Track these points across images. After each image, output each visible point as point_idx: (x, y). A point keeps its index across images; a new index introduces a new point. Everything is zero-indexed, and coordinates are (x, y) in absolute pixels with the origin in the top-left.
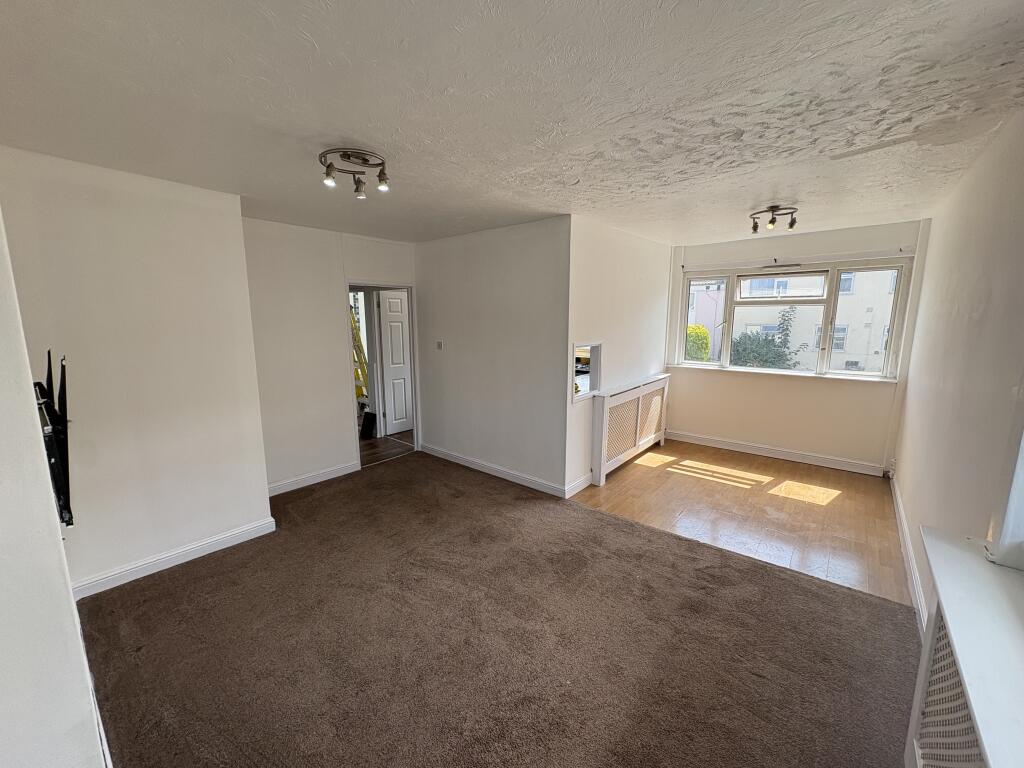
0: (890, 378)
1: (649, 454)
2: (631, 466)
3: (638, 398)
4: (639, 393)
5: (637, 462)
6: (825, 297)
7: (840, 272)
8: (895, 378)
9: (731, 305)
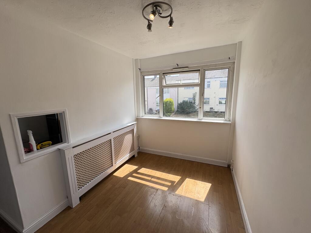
0: (228, 121)
1: (126, 164)
2: (111, 177)
3: (110, 140)
4: (111, 137)
5: (114, 174)
6: (199, 83)
7: (205, 70)
8: (230, 120)
9: (161, 87)
